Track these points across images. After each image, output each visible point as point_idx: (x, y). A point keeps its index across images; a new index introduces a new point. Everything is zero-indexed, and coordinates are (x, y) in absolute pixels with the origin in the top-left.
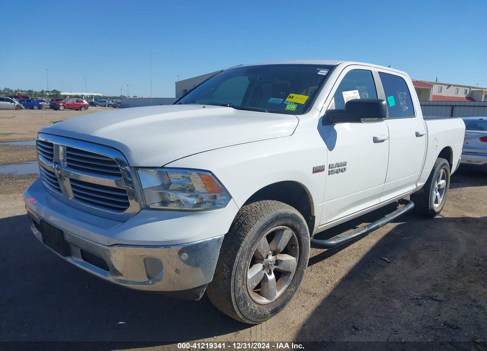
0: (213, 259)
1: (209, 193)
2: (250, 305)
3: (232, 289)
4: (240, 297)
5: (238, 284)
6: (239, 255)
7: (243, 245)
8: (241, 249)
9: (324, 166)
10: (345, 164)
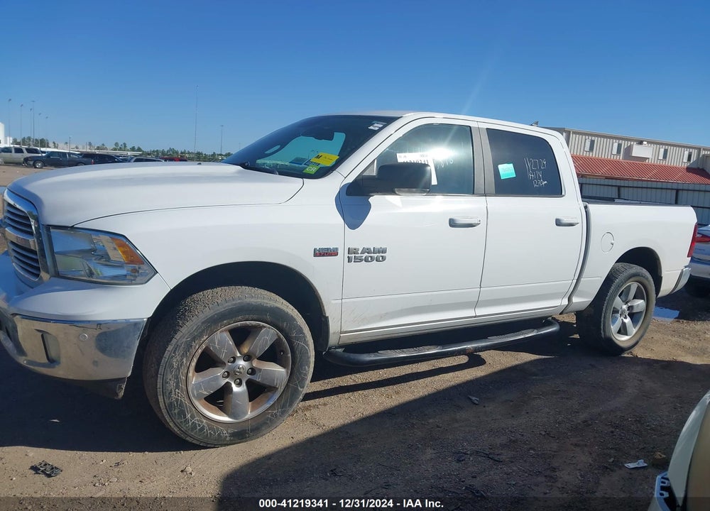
0: (127, 347)
1: (129, 264)
2: (192, 417)
3: (160, 391)
4: (171, 403)
5: (168, 385)
6: (170, 348)
7: (178, 336)
8: (174, 341)
9: (337, 249)
10: (384, 251)
